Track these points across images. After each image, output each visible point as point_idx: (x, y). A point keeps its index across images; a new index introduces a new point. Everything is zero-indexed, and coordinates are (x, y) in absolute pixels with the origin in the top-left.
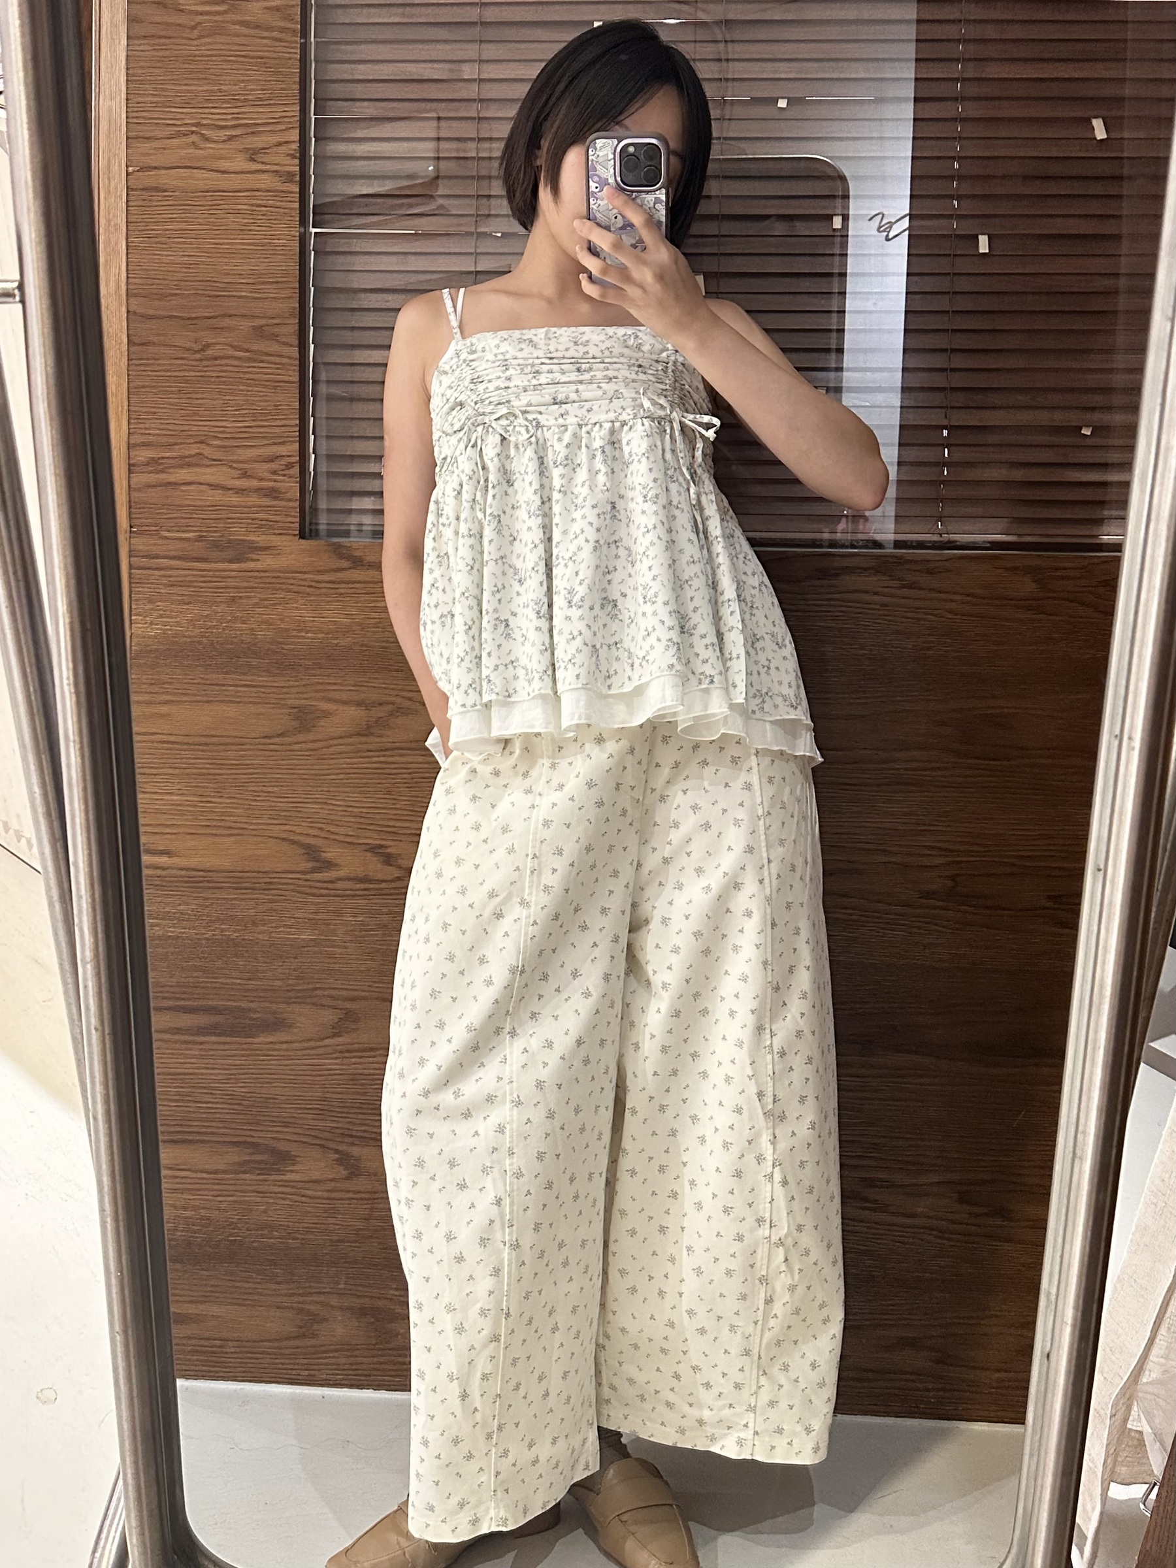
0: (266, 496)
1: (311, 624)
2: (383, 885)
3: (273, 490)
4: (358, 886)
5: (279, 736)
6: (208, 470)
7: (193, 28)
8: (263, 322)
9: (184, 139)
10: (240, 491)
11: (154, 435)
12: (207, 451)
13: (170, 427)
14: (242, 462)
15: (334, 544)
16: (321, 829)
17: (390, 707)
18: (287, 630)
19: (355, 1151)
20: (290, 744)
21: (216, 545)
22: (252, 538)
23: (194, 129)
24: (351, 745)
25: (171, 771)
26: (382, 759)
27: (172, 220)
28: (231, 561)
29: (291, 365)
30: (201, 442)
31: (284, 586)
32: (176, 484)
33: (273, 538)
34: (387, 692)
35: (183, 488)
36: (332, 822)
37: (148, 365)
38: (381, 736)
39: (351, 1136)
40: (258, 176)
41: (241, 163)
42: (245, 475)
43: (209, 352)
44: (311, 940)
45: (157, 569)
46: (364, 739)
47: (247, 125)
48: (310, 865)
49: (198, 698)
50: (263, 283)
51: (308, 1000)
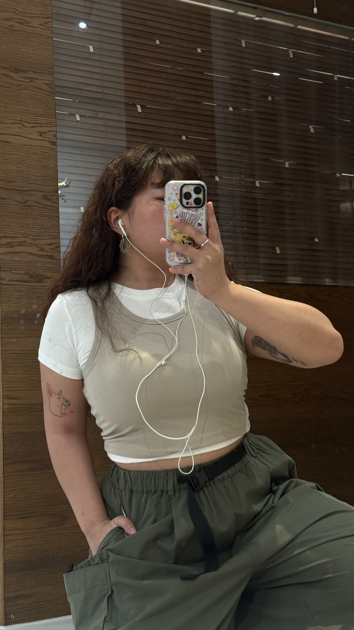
0: (50, 258)
3: (51, 256)
6: (28, 247)
7: (18, 86)
8: (46, 194)
9: (16, 125)
10: (40, 256)
11: (8, 233)
12: (29, 241)
13: (15, 231)
14: (40, 245)
21: (31, 276)
22: (45, 273)
23: (20, 122)
25: (17, 365)
27: (13, 154)
28: (37, 282)
30: (26, 237)
32: (16, 252)
35: (19, 254)
37: (6, 207)
40: (43, 142)
41: (37, 136)
42: (42, 250)
43: (28, 204)
45: (11, 285)
47: (38, 123)
49: (27, 336)
50: (46, 180)
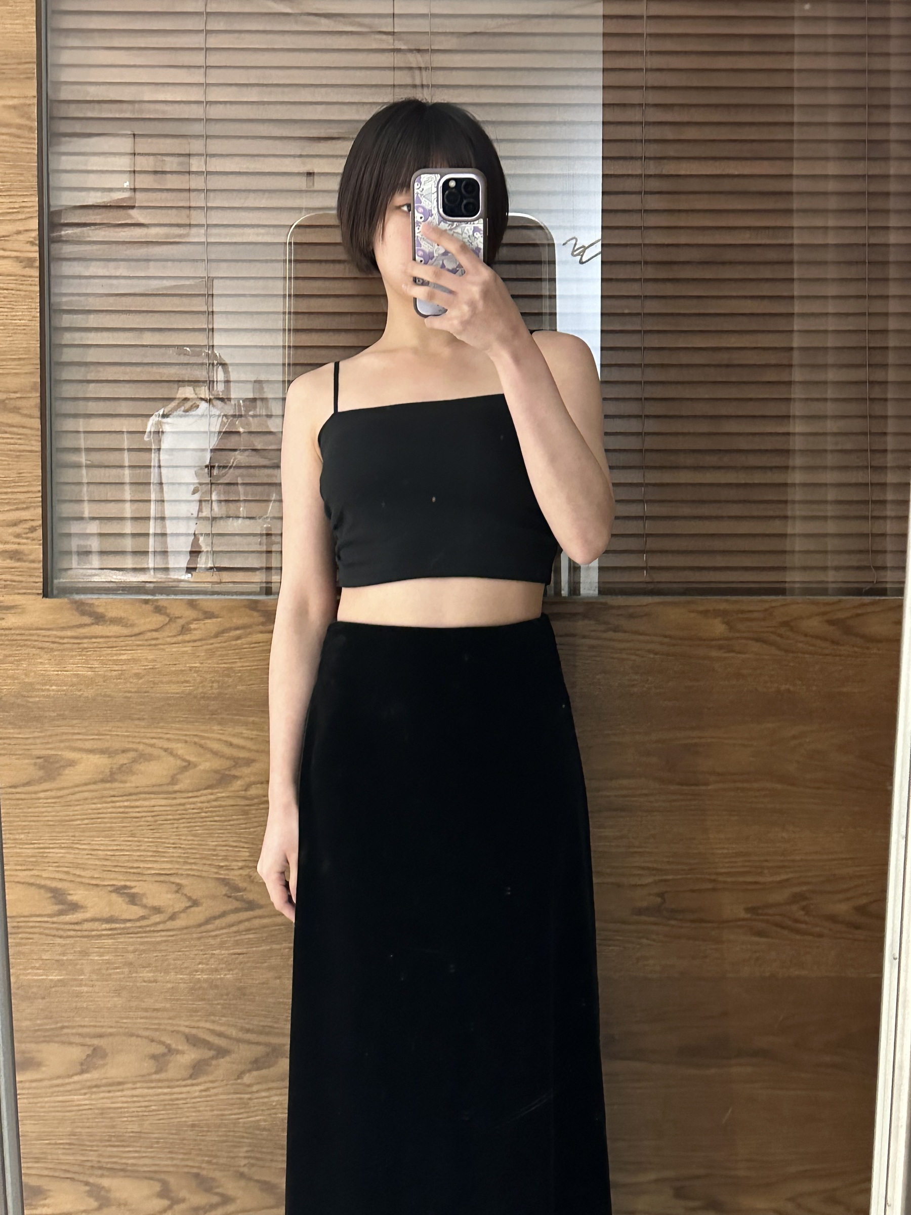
1: (56, 678)
2: (128, 925)
4: (105, 926)
5: (25, 785)
8: (6, 396)
15: (76, 602)
16: (67, 873)
17: (132, 755)
18: (31, 684)
19: (106, 1182)
20: (36, 793)
24: (96, 791)
26: (126, 804)
29: (33, 435)
31: (29, 643)
33: (17, 597)
34: (130, 739)
36: (77, 866)
38: (125, 782)
39: (100, 1168)
44: (59, 981)
46: (108, 785)
48: (57, 908)
50: (5, 360)
51: (56, 1039)
